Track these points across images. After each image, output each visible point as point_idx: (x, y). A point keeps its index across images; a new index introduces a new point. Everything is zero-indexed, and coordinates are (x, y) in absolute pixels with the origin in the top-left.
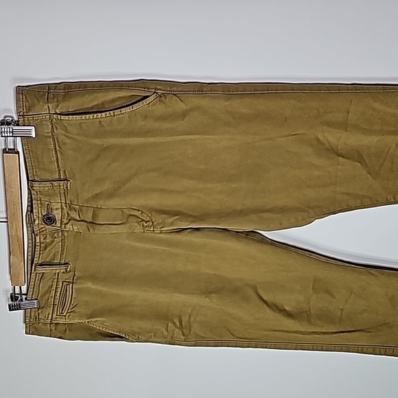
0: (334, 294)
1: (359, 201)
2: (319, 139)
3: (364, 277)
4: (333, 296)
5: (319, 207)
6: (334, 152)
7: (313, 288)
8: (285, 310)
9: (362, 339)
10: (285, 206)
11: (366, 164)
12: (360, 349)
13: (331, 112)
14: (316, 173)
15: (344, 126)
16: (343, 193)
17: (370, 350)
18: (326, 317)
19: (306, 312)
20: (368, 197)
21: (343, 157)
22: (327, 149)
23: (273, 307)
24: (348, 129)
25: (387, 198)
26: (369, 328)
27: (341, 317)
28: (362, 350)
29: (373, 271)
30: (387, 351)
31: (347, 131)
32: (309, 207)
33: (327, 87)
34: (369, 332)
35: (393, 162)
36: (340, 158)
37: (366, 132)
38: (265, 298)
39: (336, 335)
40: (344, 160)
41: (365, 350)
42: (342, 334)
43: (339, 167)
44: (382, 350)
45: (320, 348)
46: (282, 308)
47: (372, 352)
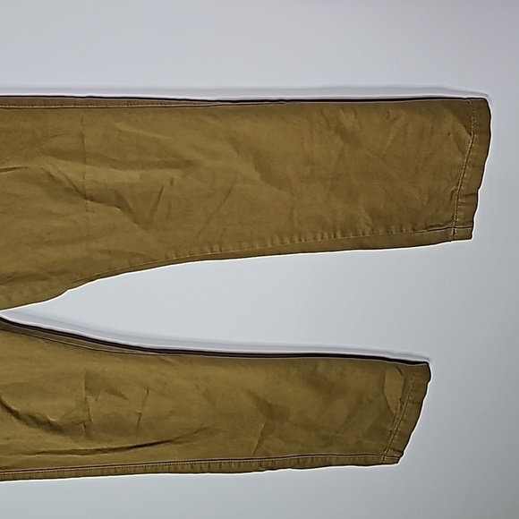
0: (123, 393)
1: (126, 261)
2: (51, 176)
3: (153, 367)
4: (122, 396)
5: (66, 272)
6: (80, 193)
7: (86, 388)
8: (49, 422)
9: (172, 453)
10: (14, 273)
11: (130, 210)
12: (173, 467)
13: (56, 136)
14: (56, 223)
15: (81, 156)
16: (101, 251)
17: (188, 467)
18: (114, 426)
19: (83, 422)
20: (138, 254)
21: (92, 200)
22: (68, 190)
23: (28, 419)
24: (87, 160)
25: (166, 255)
26: (178, 438)
27: (138, 424)
28: (176, 468)
29: (168, 358)
30: (212, 466)
31: (86, 163)
32: (52, 273)
33: (44, 101)
34: (180, 443)
35: (170, 206)
36: (88, 202)
37: (115, 164)
38: (14, 408)
39: (132, 451)
40: (93, 203)
41: (179, 468)
42: (140, 449)
43: (89, 214)
44: (203, 466)
45: (113, 471)
46: (43, 420)
47: (190, 469)
